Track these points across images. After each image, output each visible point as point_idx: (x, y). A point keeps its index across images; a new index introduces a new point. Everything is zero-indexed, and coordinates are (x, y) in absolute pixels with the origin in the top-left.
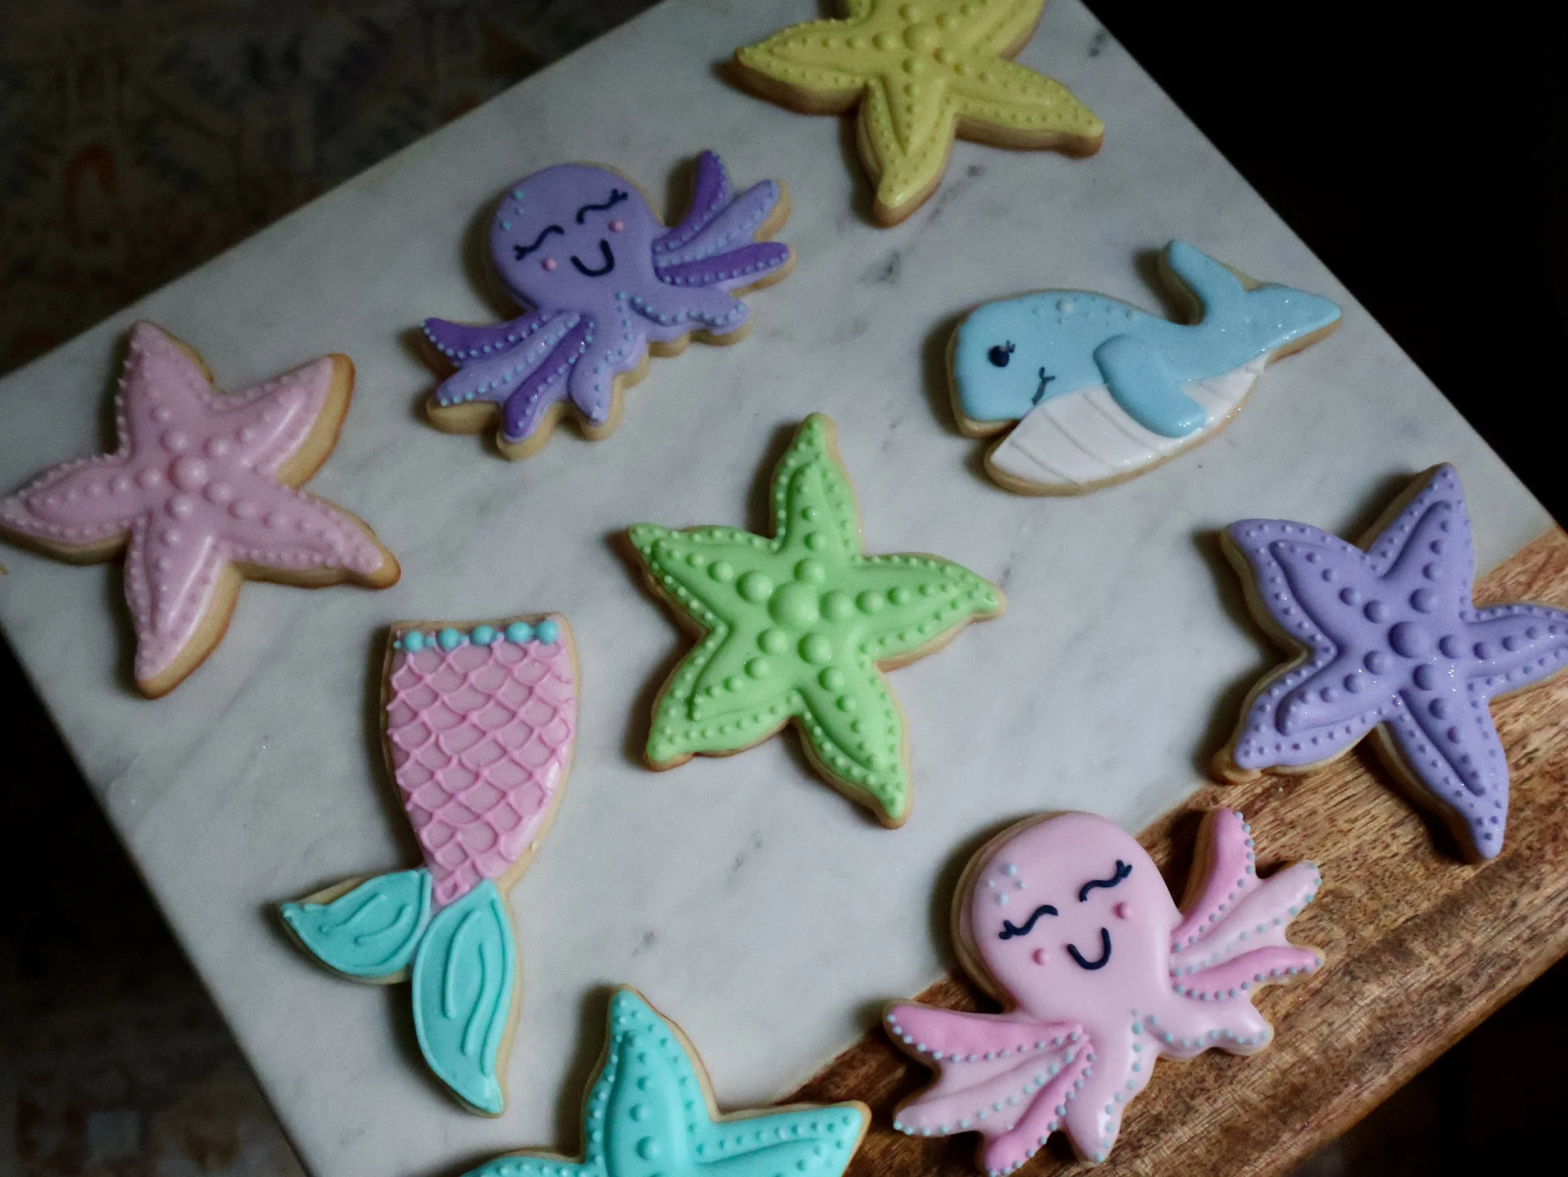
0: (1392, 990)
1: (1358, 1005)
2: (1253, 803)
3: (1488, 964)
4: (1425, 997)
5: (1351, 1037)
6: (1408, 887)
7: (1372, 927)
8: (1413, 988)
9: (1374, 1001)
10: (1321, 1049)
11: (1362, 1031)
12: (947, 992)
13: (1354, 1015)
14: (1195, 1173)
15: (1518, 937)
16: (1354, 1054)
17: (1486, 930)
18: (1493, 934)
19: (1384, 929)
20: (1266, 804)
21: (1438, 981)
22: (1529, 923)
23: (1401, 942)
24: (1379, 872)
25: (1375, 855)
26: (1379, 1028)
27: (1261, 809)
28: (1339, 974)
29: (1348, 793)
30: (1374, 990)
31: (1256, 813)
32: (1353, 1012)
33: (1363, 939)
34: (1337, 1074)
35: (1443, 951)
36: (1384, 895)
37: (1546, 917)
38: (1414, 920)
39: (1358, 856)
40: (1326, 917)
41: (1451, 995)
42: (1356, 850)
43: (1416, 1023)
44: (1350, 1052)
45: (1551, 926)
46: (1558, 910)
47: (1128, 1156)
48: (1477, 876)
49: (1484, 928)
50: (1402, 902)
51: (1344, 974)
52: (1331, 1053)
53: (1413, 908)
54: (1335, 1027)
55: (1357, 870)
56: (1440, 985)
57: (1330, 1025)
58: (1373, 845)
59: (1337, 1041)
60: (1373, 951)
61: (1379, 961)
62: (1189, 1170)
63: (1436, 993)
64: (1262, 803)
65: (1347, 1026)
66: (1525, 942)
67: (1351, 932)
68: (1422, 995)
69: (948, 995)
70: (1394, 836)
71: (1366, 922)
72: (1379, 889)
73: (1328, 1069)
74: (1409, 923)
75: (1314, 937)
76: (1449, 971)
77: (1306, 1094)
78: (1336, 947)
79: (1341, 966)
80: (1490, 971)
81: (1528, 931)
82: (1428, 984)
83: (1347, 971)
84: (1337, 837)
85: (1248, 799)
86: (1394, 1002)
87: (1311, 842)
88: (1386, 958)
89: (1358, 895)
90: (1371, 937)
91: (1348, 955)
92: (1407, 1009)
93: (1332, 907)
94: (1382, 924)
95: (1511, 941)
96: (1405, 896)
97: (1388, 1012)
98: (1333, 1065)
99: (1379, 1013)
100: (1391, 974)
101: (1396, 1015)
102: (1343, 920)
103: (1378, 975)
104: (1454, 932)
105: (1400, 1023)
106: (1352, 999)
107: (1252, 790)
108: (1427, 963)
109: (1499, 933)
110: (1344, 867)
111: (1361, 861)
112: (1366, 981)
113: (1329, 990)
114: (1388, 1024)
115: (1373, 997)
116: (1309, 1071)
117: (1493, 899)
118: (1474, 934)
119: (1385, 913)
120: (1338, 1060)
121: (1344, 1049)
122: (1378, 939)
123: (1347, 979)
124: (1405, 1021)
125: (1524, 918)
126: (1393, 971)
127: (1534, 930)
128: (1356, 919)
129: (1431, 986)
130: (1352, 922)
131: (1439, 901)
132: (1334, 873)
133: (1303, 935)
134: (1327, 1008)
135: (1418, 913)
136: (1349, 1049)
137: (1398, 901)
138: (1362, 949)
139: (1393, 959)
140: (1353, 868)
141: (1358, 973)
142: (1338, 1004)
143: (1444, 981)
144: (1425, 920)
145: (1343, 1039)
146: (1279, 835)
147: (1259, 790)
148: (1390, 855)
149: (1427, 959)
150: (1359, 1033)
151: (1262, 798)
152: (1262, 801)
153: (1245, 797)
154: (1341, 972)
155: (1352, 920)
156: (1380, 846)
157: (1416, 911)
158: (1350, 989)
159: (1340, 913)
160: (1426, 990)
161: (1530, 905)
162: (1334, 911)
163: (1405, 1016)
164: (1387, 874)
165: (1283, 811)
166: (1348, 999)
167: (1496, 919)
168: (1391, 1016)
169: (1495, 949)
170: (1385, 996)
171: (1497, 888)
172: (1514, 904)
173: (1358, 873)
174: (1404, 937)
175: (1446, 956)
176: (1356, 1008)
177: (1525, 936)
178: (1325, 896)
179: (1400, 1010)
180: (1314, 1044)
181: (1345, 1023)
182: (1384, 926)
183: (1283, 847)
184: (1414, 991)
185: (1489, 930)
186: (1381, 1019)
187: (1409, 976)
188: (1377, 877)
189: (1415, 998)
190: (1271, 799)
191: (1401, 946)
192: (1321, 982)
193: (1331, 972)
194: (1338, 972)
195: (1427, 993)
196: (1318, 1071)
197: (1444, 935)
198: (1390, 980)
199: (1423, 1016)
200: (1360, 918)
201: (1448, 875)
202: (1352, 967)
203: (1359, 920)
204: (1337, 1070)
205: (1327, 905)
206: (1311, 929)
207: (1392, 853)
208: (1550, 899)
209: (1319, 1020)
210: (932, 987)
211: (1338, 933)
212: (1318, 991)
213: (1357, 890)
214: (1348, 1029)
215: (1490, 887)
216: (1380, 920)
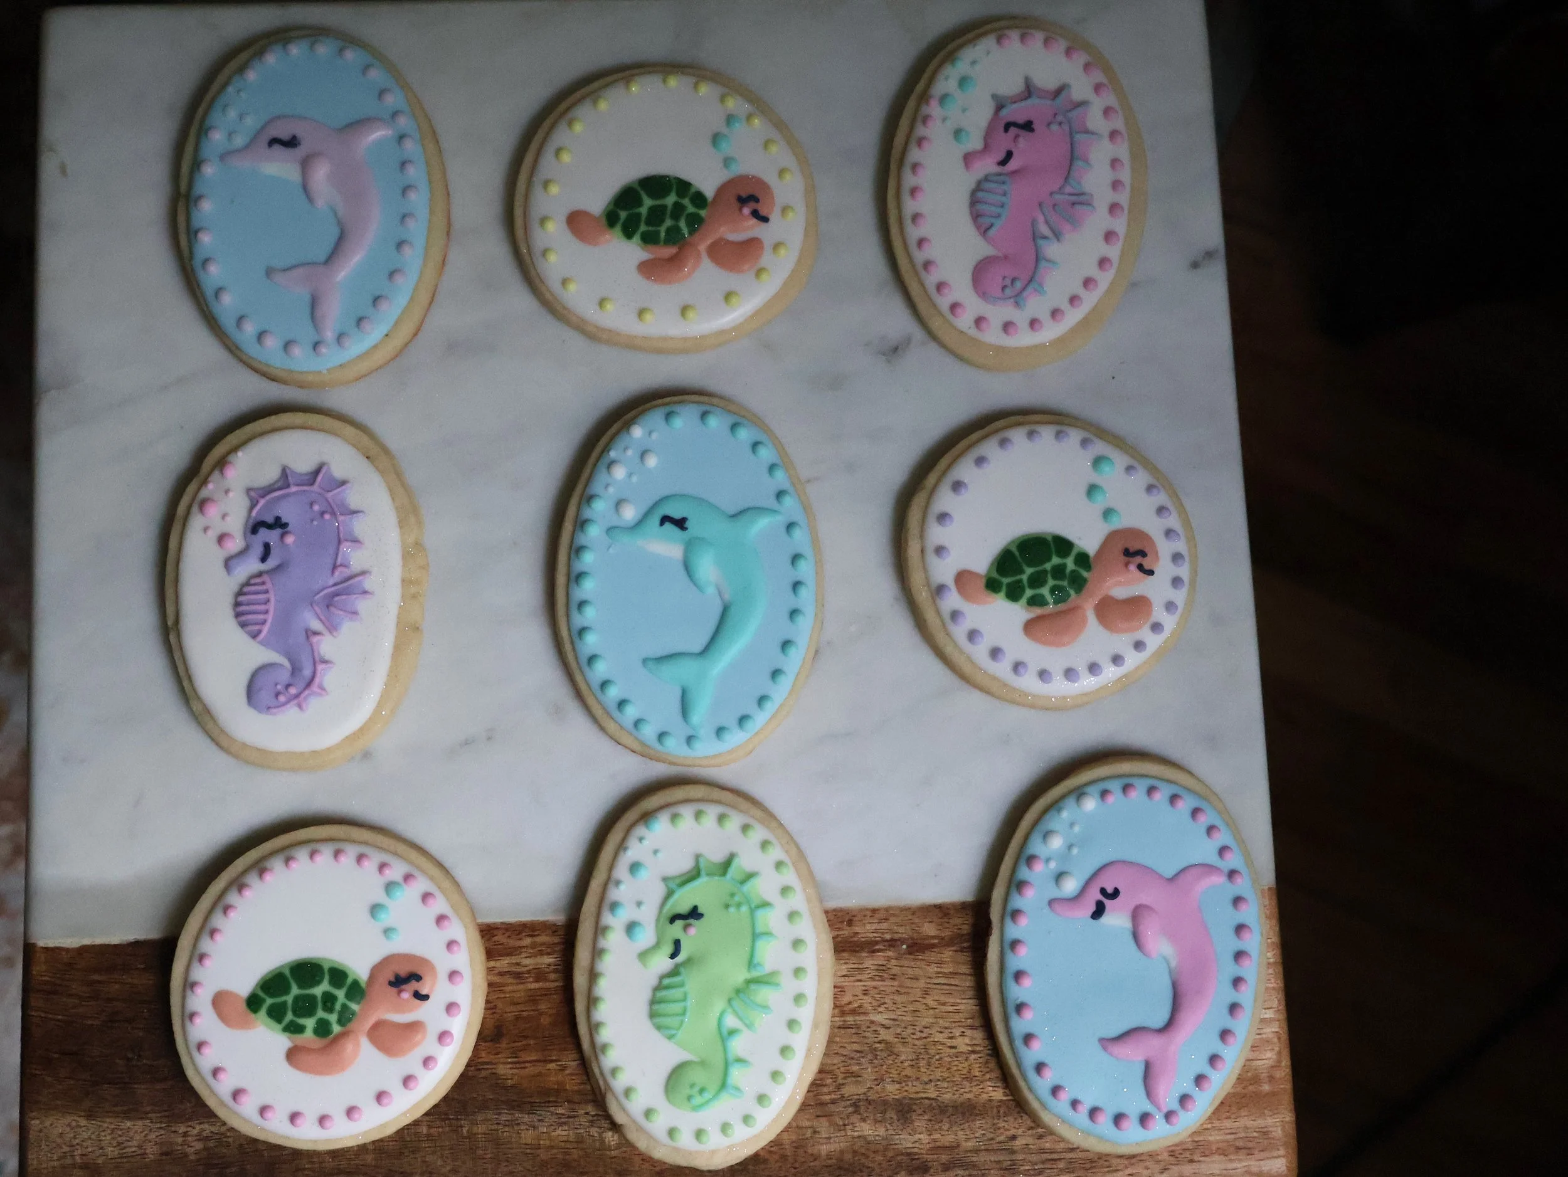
0: (877, 1138)
1: (846, 1133)
2: (877, 943)
3: (962, 1166)
4: (899, 1158)
5: (824, 1149)
6: (946, 1075)
7: (897, 1086)
8: (894, 1147)
9: (859, 1137)
10: (795, 1145)
11: (835, 1151)
12: (555, 931)
13: (837, 1136)
14: (643, 1167)
15: (999, 1162)
16: (817, 1163)
17: (980, 1142)
18: (983, 1147)
19: (905, 1093)
20: (886, 950)
21: (916, 1154)
22: (1014, 1157)
23: (910, 1110)
24: (932, 1052)
25: (939, 1037)
26: (848, 1157)
27: (879, 951)
28: (848, 1102)
29: (953, 982)
30: (867, 1129)
31: (874, 952)
32: (838, 1135)
33: (884, 1089)
34: (795, 1168)
35: (936, 1136)
36: (923, 1070)
37: (1030, 1162)
38: (932, 1101)
39: (925, 1030)
40: (870, 1056)
41: (917, 1169)
42: (928, 1025)
43: (878, 1170)
44: (815, 1160)
45: (1028, 1170)
46: (1043, 1162)
47: (606, 1125)
48: (1001, 1101)
49: (978, 1140)
50: (933, 1084)
51: (851, 1105)
52: (801, 1152)
53: (938, 1093)
54: (817, 1136)
55: (917, 1039)
56: (917, 1157)
57: (815, 1132)
58: (942, 1030)
59: (811, 1146)
60: (885, 1103)
61: (884, 1112)
62: (642, 1162)
63: (909, 1161)
64: (883, 948)
65: (825, 1141)
66: (1001, 1169)
67: (880, 1080)
68: (897, 1155)
69: (556, 933)
70: (963, 1034)
71: (895, 1080)
72: (922, 1063)
73: (790, 1160)
74: (927, 1101)
75: (850, 1065)
76: (930, 1152)
77: (762, 1166)
78: (860, 1082)
79: (856, 1097)
80: (959, 1172)
81: (1009, 1163)
82: (909, 1151)
83: (855, 1105)
84: (921, 1007)
85: (876, 937)
86: (872, 1147)
87: (898, 998)
88: (891, 1114)
89: (903, 1058)
90: (891, 1092)
91: (864, 1094)
92: (879, 1158)
93: (878, 1053)
94: (906, 1088)
95: (991, 1161)
96: (939, 1080)
97: (863, 1151)
98: (796, 1161)
99: (856, 1147)
100: (886, 1127)
101: (868, 1157)
102: (880, 1067)
103: (876, 1121)
104: (954, 1128)
105: (866, 1164)
106: (845, 1125)
107: (883, 933)
108: (917, 1136)
109: (987, 1150)
110: (910, 1030)
111: (924, 1035)
112: (864, 1120)
113: (833, 1108)
114: (857, 1158)
115: (860, 1133)
116: (775, 1153)
117: (1002, 1124)
118: (967, 1140)
119: (915, 1083)
120: (803, 1160)
121: (812, 1155)
122: (897, 1097)
123: (851, 1109)
124: (871, 1165)
125: (1013, 1152)
126: (889, 1127)
127: (1014, 1165)
128: (890, 1073)
129: (909, 1154)
130: (885, 1073)
131: (961, 1100)
132: (899, 1031)
133: (843, 1059)
134: (821, 1119)
135: (939, 1098)
136: (815, 1158)
137: (931, 1081)
138: (878, 1096)
139: (895, 1117)
140: (914, 1037)
141: (862, 1109)
142: (832, 1124)
143: (920, 1156)
144: (939, 1106)
145: (817, 1147)
146: (877, 978)
147: (888, 937)
148: (949, 1045)
149: (920, 1134)
150: (832, 1152)
151: (886, 944)
152: (884, 946)
153: (875, 935)
154: (851, 1102)
155: (886, 1071)
156: (946, 1033)
157: (938, 1096)
158: (848, 1117)
159: (881, 1061)
160: (902, 1154)
161: (1025, 1146)
162: (879, 1057)
163: (873, 1162)
164: (937, 1057)
165: (894, 962)
166: (841, 1123)
167: (992, 1139)
168: (863, 1154)
169: (974, 1159)
170: (870, 1138)
171: (1011, 1119)
172: (1014, 1138)
173: (916, 1042)
174: (914, 1107)
175: (935, 1141)
176: (843, 1133)
177: (1005, 1165)
178: (879, 1042)
179: (873, 1155)
180: (794, 1138)
181: (826, 1138)
182: (906, 1091)
183: (875, 988)
184: (894, 1149)
185: (981, 1143)
186: (855, 1152)
187: (897, 1137)
188: (928, 1054)
189: (890, 1154)
190: (892, 949)
191: (908, 1112)
192: (830, 1099)
193: (844, 1097)
194: (849, 1100)
195: (903, 1157)
196: (784, 1157)
197: (946, 1126)
198: (881, 1131)
199: (886, 1170)
200: (893, 1074)
201: (981, 1087)
202: (861, 1103)
203: (891, 1076)
204: (797, 1165)
205: (875, 1049)
206: (852, 1058)
207: (953, 1045)
208: (1042, 1151)
209: (807, 1123)
210: (547, 921)
211: (869, 1074)
212: (822, 1104)
213: (906, 1054)
214: (826, 1144)
215: (1006, 1115)
216: (907, 1085)
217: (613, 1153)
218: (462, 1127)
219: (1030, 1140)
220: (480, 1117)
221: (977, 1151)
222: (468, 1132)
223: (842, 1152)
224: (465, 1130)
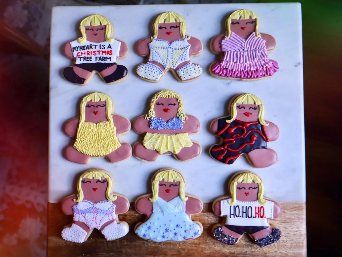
217: (163, 250)
218: (133, 243)
219: (250, 253)
220: (137, 241)
221: (239, 254)
222: (135, 244)
223: (210, 253)
224: (134, 244)
